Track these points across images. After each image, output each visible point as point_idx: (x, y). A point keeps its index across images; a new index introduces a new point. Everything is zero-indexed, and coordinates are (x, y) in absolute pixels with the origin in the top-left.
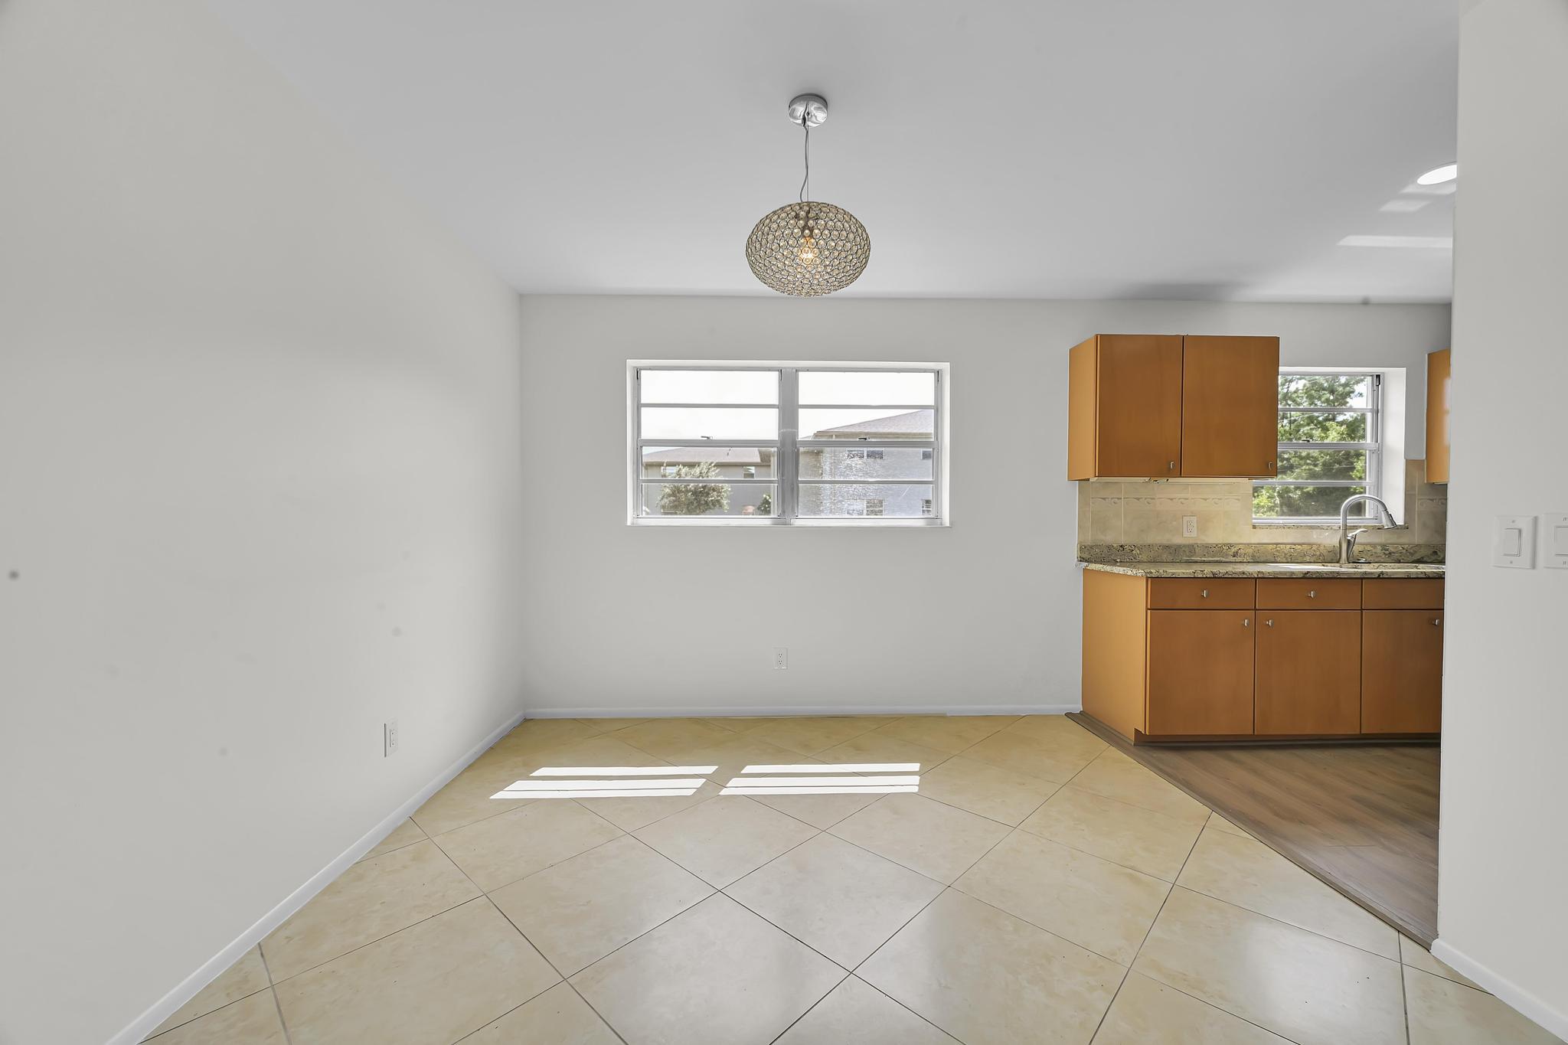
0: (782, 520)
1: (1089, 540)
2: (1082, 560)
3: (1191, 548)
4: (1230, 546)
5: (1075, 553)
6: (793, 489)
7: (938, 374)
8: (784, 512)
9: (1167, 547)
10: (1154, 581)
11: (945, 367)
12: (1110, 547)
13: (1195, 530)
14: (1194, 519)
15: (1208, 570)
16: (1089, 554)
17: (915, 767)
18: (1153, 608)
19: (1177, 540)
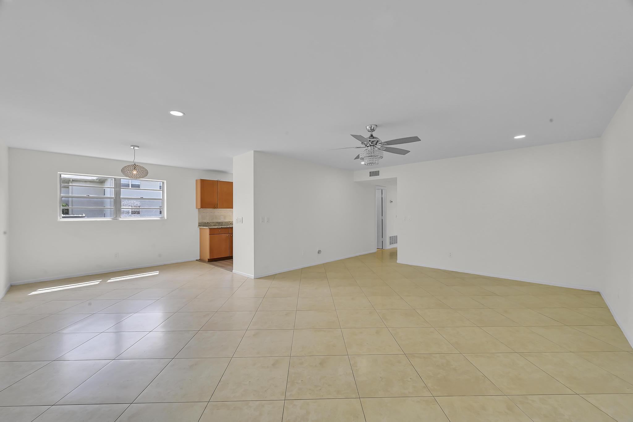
0: (115, 219)
1: (201, 221)
2: (199, 226)
3: (222, 222)
4: (230, 222)
5: (197, 224)
6: (119, 210)
7: (163, 183)
8: (116, 216)
9: (217, 222)
10: (210, 229)
11: (165, 181)
12: (205, 223)
13: (223, 219)
14: (223, 217)
15: (225, 226)
16: (200, 225)
17: (158, 271)
18: (210, 234)
19: (219, 221)
